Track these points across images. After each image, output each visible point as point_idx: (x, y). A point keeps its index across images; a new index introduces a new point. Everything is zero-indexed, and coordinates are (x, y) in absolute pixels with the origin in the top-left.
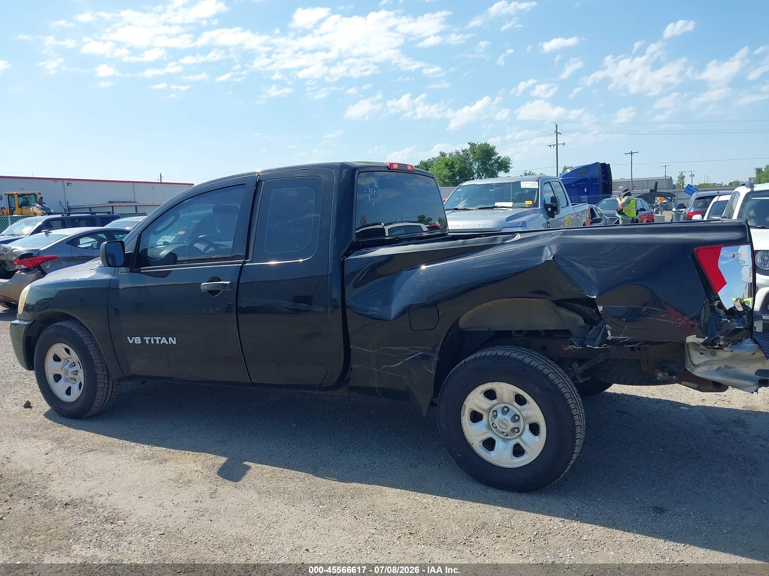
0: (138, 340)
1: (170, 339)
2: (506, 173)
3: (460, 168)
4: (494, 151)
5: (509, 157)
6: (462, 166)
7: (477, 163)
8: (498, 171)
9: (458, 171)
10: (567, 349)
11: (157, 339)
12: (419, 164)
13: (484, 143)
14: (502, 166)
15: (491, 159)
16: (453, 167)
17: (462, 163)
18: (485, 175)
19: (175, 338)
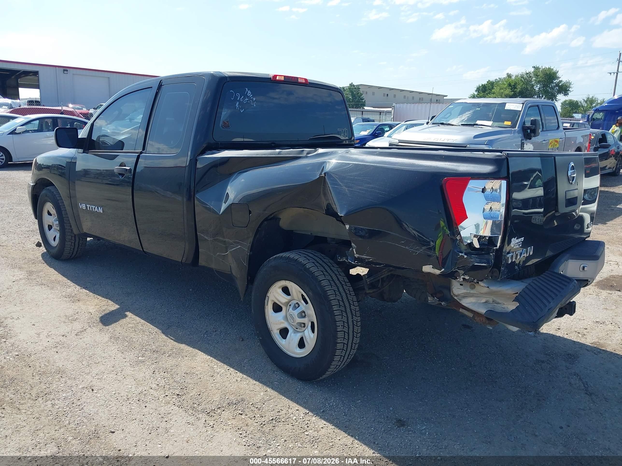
2: (565, 95)
3: (521, 89)
4: (556, 75)
5: (570, 82)
6: (524, 87)
7: (539, 86)
8: (558, 94)
9: (520, 92)
10: (341, 260)
12: (487, 83)
13: (547, 67)
14: (562, 89)
15: (552, 82)
16: (515, 88)
17: (524, 84)
18: (544, 97)
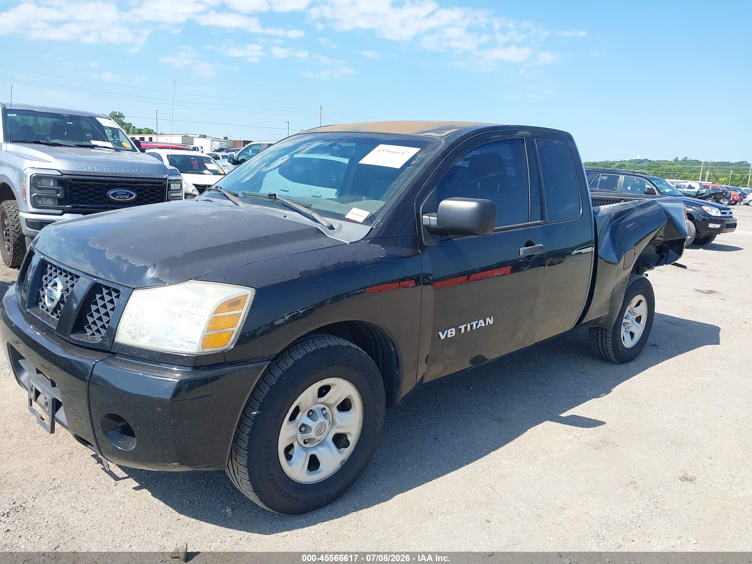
0: (451, 333)
1: (488, 320)
11: (474, 324)
19: (492, 318)
